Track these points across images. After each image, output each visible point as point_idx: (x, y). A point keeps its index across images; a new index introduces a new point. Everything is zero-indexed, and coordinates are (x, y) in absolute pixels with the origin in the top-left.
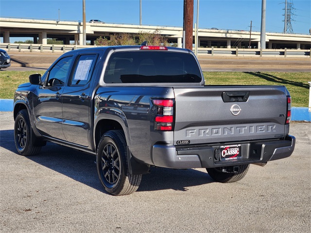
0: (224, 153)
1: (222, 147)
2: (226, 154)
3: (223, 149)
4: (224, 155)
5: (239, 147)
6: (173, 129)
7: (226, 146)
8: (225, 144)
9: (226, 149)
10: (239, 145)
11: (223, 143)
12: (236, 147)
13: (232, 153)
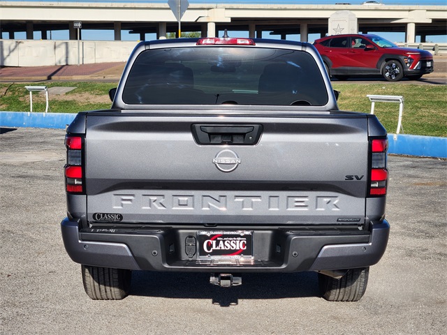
0: (209, 246)
1: (204, 233)
2: (214, 248)
3: (206, 237)
4: (209, 249)
5: (245, 236)
6: (84, 192)
7: (212, 233)
8: (218, 227)
9: (212, 237)
10: (247, 233)
11: (211, 226)
12: (239, 236)
13: (229, 247)
